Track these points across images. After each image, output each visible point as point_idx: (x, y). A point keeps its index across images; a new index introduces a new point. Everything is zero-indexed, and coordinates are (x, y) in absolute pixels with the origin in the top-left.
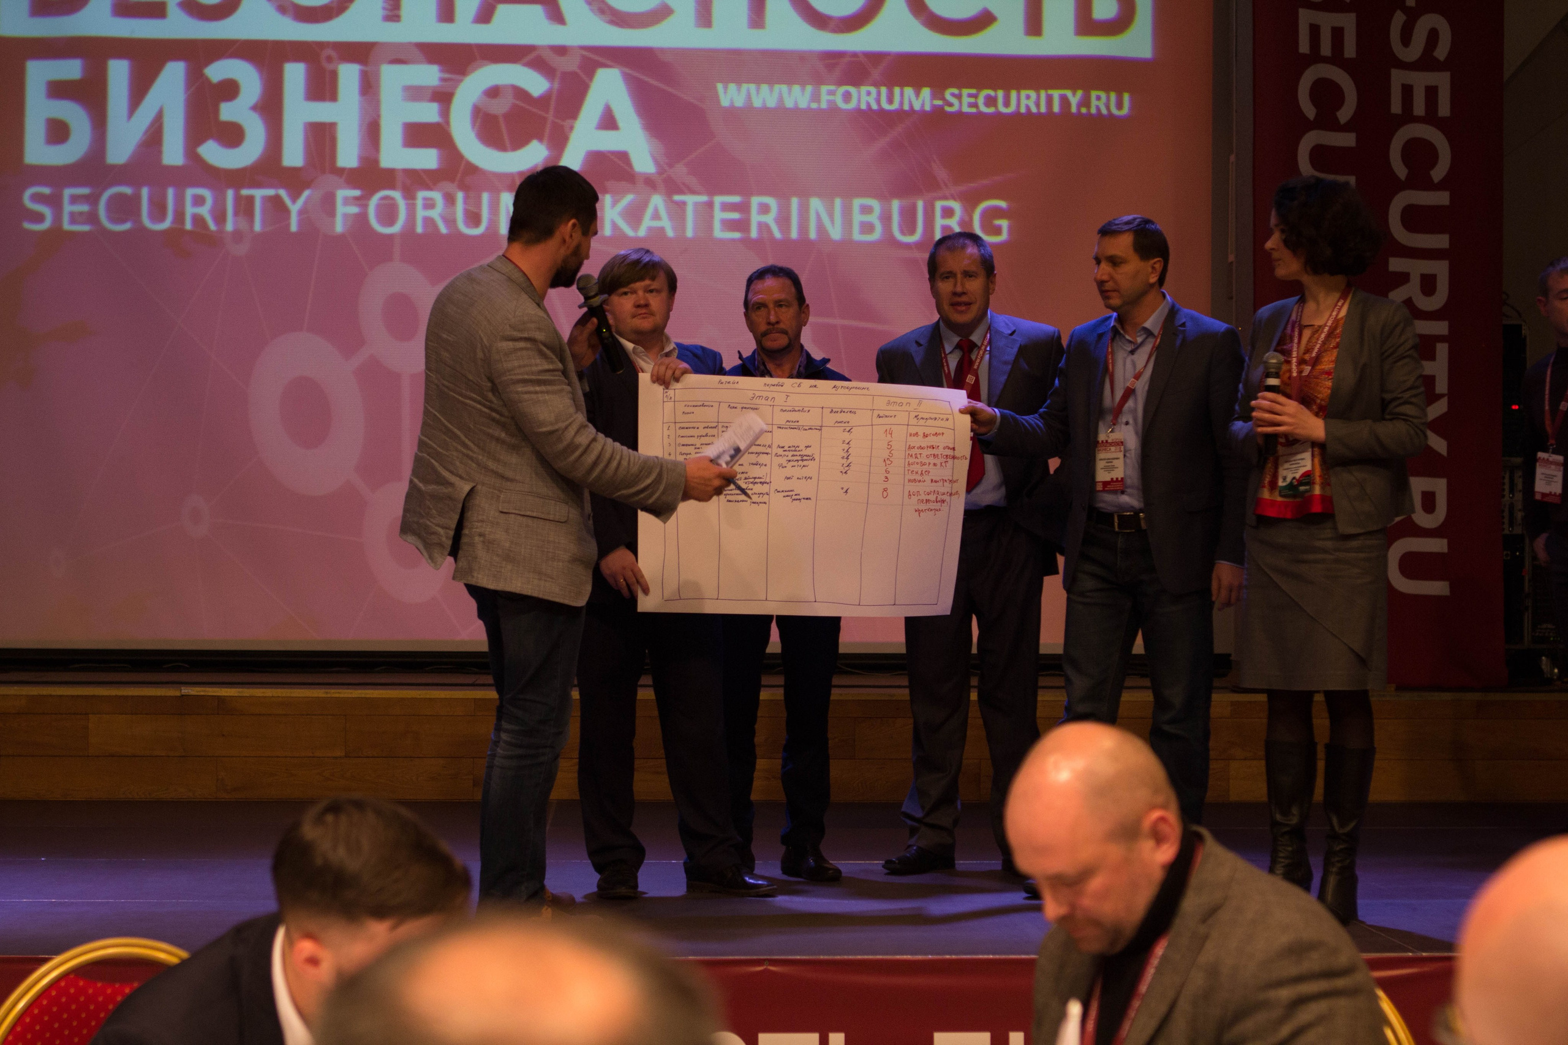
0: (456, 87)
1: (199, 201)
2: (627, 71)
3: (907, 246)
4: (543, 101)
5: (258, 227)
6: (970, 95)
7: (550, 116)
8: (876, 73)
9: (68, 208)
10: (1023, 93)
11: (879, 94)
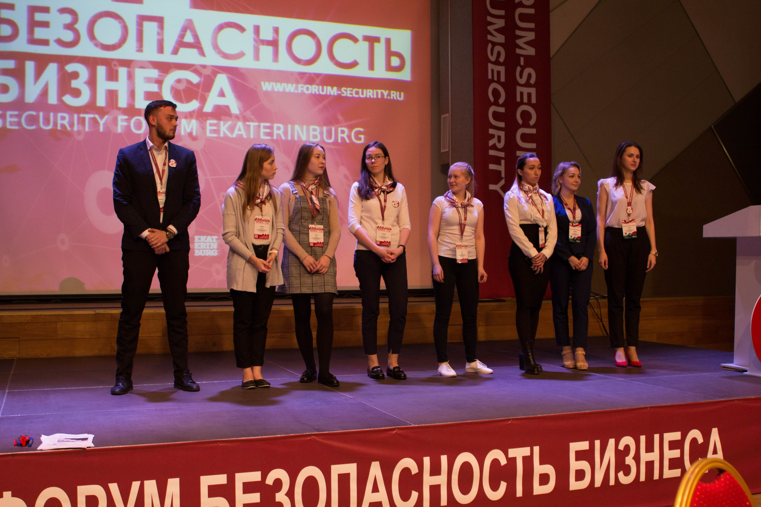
0: (164, 78)
1: (63, 118)
2: (228, 75)
3: (329, 144)
4: (198, 85)
5: (87, 129)
6: (350, 90)
7: (200, 91)
8: (318, 81)
9: (9, 119)
10: (368, 90)
11: (319, 88)
